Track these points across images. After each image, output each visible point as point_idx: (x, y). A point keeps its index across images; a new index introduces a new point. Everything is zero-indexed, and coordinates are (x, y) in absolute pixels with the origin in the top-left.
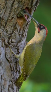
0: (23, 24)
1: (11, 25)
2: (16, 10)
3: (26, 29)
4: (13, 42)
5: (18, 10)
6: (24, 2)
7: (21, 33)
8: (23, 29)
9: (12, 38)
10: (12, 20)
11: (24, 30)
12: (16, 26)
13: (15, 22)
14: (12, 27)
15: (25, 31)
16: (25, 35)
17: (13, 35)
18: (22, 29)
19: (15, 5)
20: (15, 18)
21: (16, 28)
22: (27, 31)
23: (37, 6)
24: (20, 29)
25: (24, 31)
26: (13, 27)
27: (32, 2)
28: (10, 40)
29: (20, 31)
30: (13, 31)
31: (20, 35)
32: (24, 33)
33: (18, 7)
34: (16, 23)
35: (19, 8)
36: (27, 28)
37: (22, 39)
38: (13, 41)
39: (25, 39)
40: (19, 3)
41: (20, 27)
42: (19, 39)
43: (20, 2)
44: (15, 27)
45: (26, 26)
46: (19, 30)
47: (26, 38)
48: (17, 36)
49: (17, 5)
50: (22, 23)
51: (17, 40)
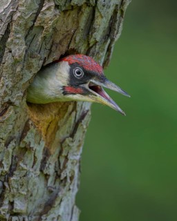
0: (57, 128)
1: (5, 136)
2: (18, 69)
3: (75, 148)
4: (16, 214)
5: (29, 67)
6: (55, 29)
7: (51, 170)
8: (61, 152)
9: (14, 196)
10: (7, 115)
11: (64, 154)
12: (25, 140)
13: (21, 123)
14: (7, 145)
15: (70, 157)
16: (69, 175)
17: (16, 181)
18: (54, 151)
19: (12, 47)
20: (17, 103)
21: (26, 149)
22: (78, 157)
23: (112, 40)
24: (47, 153)
25: (62, 160)
26: (12, 144)
27: (90, 28)
28: (6, 202)
29: (44, 161)
30: (16, 164)
31: (47, 176)
32: (65, 167)
33: (29, 54)
34: (26, 128)
35: (32, 56)
36: (75, 144)
37: (60, 194)
38: (19, 206)
39: (73, 194)
40: (30, 38)
41: (43, 144)
42: (46, 197)
43: (33, 31)
44: (22, 145)
45: (72, 135)
46: (40, 157)
47: (76, 190)
48: (35, 184)
49: (24, 47)
50: (53, 126)
51: (36, 203)
